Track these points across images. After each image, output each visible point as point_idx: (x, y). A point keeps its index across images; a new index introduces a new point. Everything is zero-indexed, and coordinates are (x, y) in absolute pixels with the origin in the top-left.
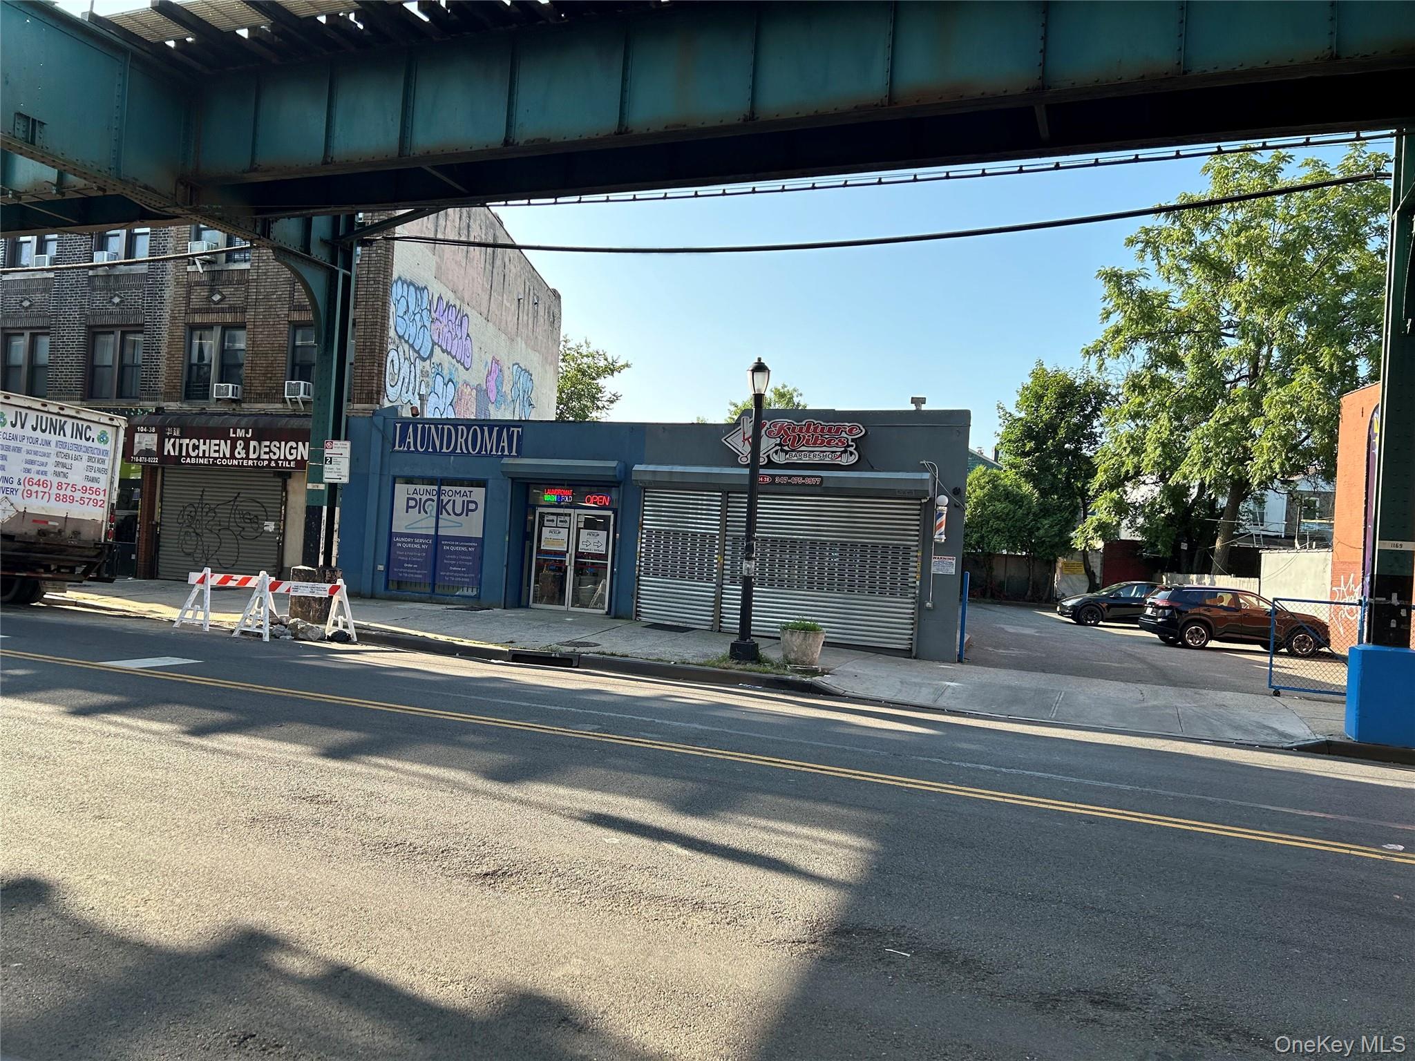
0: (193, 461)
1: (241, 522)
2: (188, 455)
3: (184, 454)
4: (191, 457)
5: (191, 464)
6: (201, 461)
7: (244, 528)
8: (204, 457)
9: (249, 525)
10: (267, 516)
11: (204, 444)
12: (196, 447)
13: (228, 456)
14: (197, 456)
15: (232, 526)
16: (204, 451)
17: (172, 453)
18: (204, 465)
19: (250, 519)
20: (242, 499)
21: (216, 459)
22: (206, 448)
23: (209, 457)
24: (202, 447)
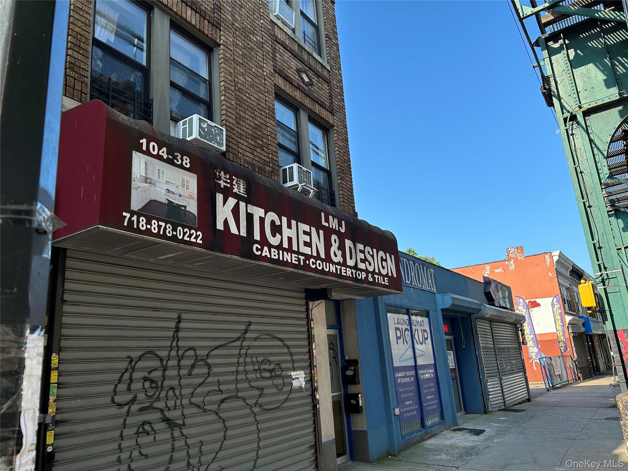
0: (274, 254)
1: (256, 379)
2: (264, 242)
3: (257, 237)
4: (270, 246)
5: (271, 260)
6: (287, 257)
7: (261, 389)
8: (290, 250)
9: (269, 382)
10: (293, 361)
11: (289, 226)
12: (276, 229)
13: (323, 256)
14: (280, 247)
15: (244, 390)
16: (290, 239)
17: (234, 230)
18: (291, 265)
19: (271, 371)
20: (254, 335)
21: (308, 257)
22: (291, 233)
23: (298, 253)
24: (286, 232)
